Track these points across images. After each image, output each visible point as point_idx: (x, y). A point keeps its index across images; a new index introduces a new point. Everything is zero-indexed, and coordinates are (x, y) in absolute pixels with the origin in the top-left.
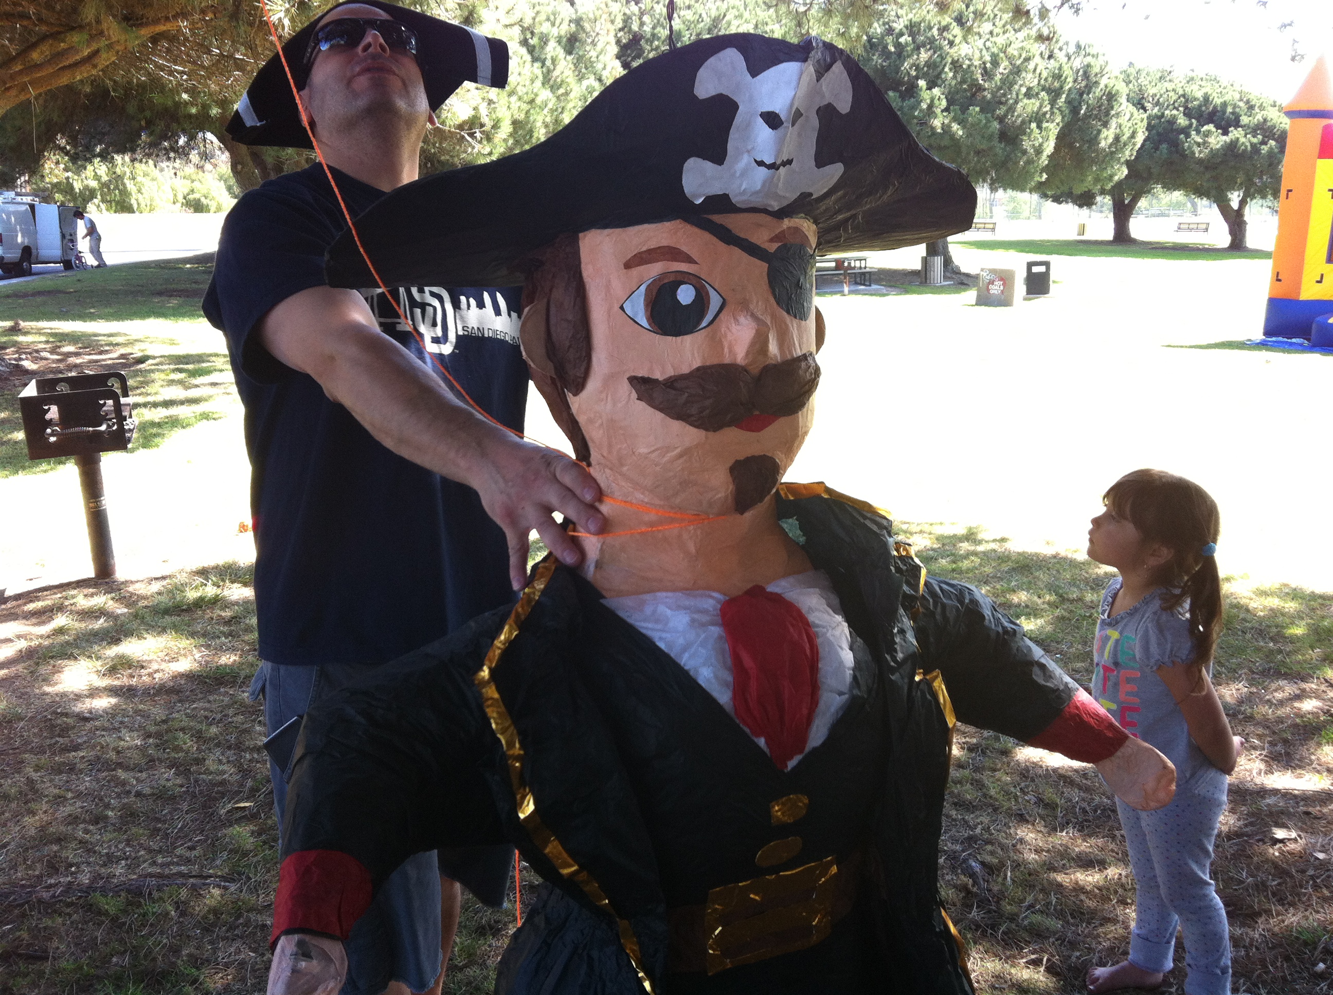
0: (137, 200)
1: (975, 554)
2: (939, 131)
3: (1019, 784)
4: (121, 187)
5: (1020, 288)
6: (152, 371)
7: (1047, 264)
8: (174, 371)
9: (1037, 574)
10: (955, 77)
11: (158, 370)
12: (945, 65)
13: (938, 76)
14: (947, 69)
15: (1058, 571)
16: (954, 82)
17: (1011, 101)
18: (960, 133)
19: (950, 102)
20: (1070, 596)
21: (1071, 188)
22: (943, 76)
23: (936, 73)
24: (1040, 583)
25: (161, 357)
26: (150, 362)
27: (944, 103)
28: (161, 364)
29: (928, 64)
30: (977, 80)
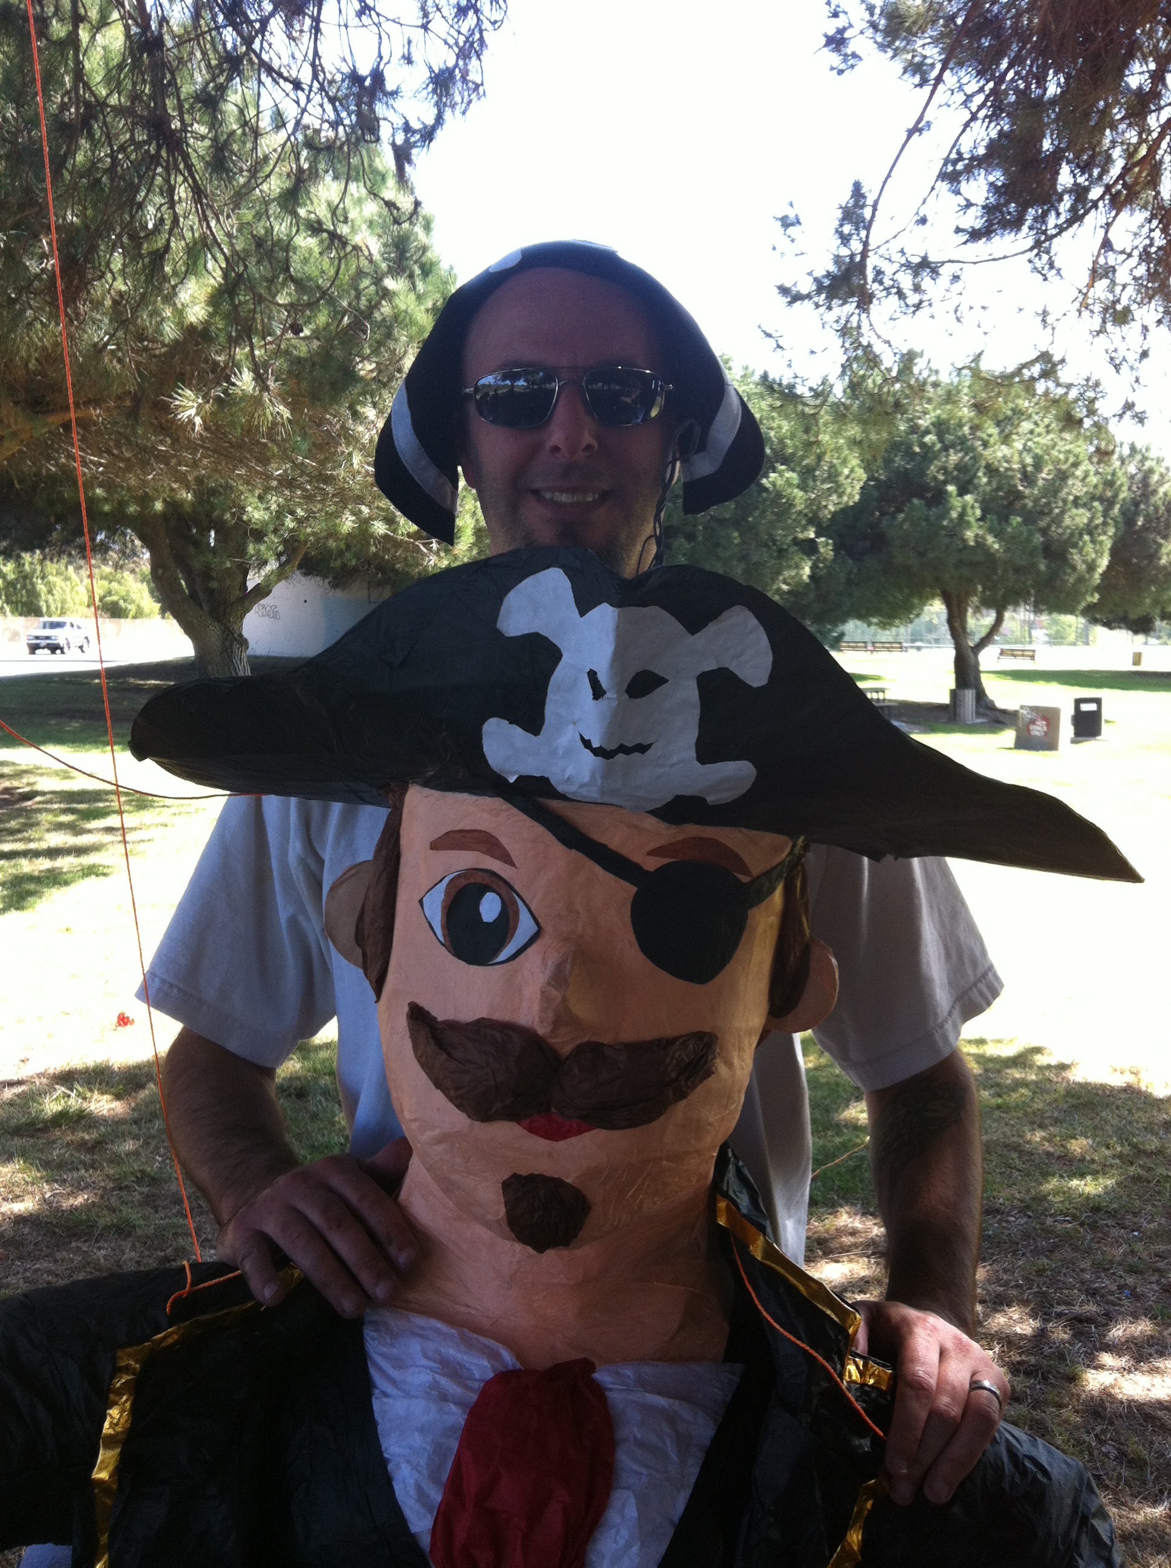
0: (47, 602)
1: (1025, 1084)
2: (972, 543)
3: (1093, 1429)
4: (29, 587)
5: (1066, 729)
6: (39, 811)
7: (1098, 701)
8: (65, 811)
9: (1104, 1114)
10: (989, 483)
11: (47, 810)
12: (978, 470)
13: (970, 481)
14: (980, 474)
15: (1130, 1111)
16: (988, 488)
17: (1057, 511)
18: (996, 546)
19: (985, 511)
20: (1147, 1147)
21: (1126, 612)
22: (976, 481)
23: (967, 478)
24: (1108, 1128)
25: (52, 793)
26: (39, 799)
27: (978, 512)
28: (50, 802)
29: (959, 467)
30: (1015, 486)
